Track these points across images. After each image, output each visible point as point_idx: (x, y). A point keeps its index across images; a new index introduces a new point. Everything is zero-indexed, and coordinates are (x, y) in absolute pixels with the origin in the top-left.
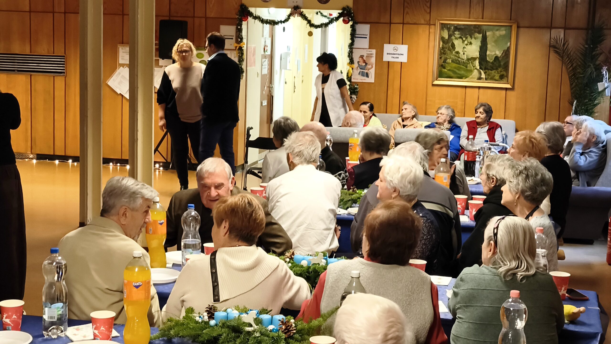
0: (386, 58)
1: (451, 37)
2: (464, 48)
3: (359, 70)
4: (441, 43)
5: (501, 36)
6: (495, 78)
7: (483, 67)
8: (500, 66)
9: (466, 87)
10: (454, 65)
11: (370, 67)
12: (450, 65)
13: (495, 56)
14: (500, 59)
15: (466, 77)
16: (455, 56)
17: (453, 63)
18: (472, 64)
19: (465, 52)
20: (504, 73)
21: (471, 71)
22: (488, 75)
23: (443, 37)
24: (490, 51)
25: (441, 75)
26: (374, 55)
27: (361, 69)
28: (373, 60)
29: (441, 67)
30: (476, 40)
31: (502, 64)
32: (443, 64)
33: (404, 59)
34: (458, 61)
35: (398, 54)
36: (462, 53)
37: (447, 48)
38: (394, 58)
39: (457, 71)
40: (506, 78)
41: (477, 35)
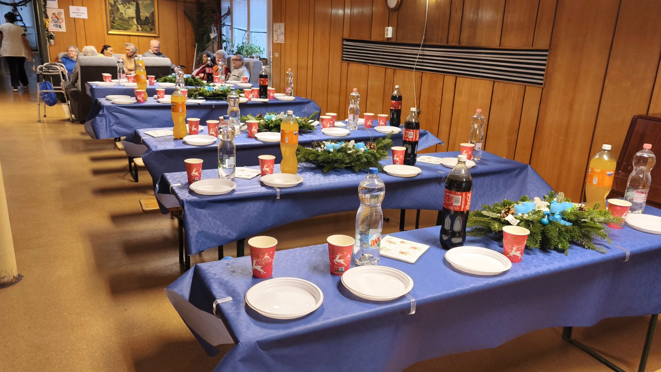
0: (72, 15)
2: (125, 10)
3: (53, 23)
4: (110, 7)
5: (147, 4)
6: (147, 30)
7: (139, 24)
8: (149, 23)
9: (130, 35)
10: (121, 21)
11: (61, 21)
12: (118, 22)
13: (145, 16)
14: (149, 18)
15: (129, 29)
16: (120, 15)
17: (119, 20)
18: (132, 21)
19: (126, 14)
20: (152, 27)
22: (143, 28)
23: (110, 3)
24: (142, 13)
25: (113, 28)
26: (63, 13)
27: (54, 22)
28: (63, 16)
29: (112, 23)
30: (133, 6)
31: (150, 21)
32: (113, 20)
33: (85, 16)
34: (122, 19)
35: (81, 13)
36: (124, 14)
37: (114, 10)
38: (78, 15)
39: (123, 25)
40: (154, 30)
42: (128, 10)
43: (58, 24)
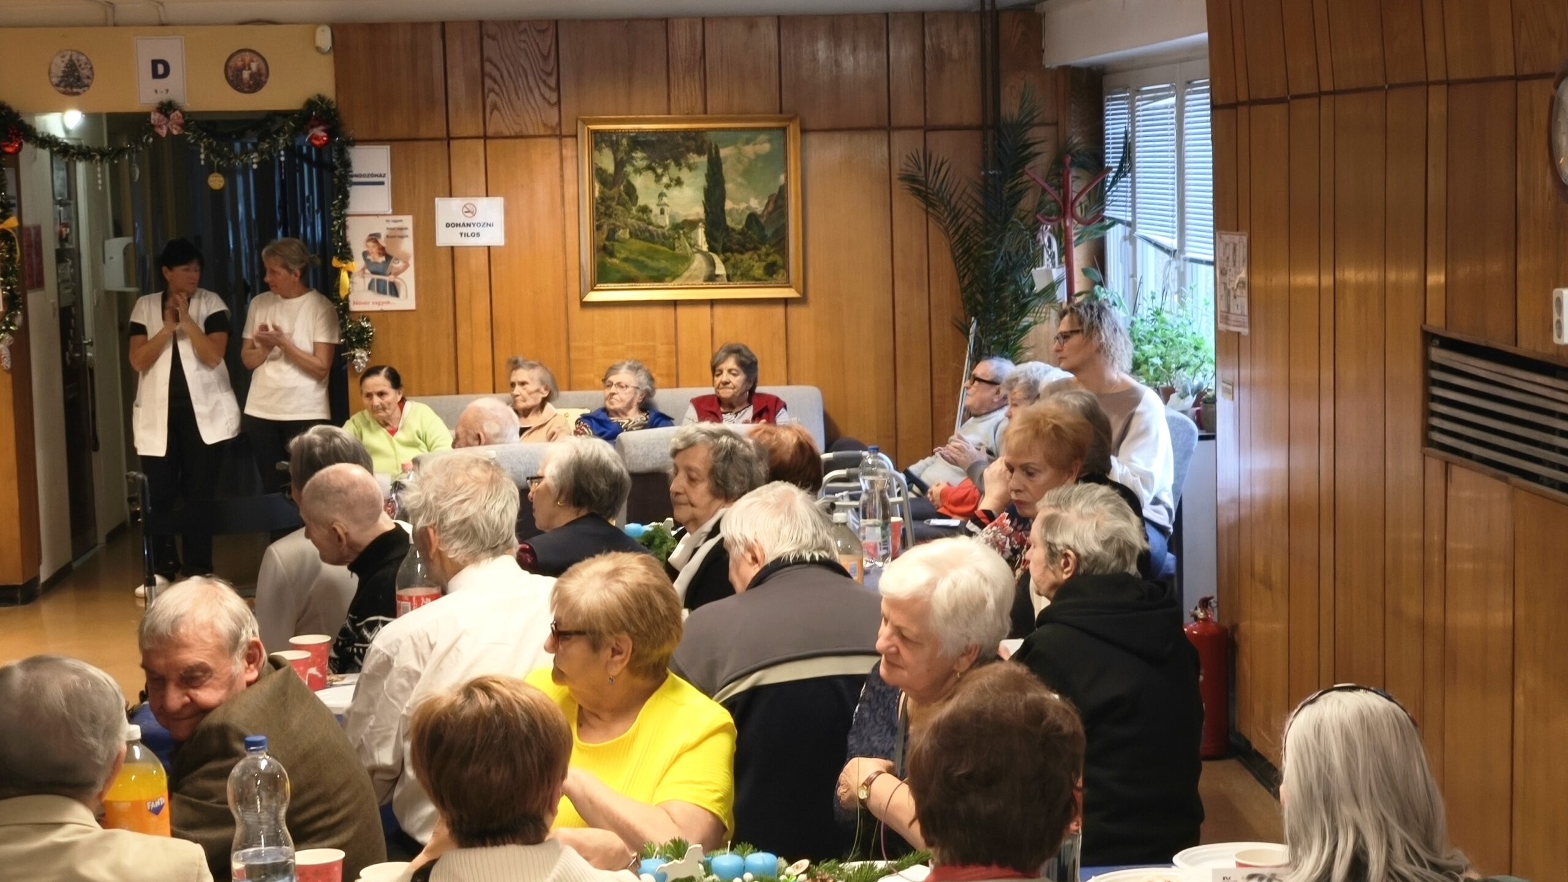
0: (445, 237)
1: (624, 166)
2: (661, 195)
4: (597, 186)
5: (758, 157)
6: (752, 273)
8: (763, 240)
9: (675, 303)
10: (638, 245)
11: (400, 265)
12: (628, 245)
13: (748, 212)
14: (762, 221)
15: (675, 276)
16: (639, 219)
17: (633, 240)
18: (688, 238)
19: (666, 208)
20: (777, 258)
21: (686, 260)
22: (735, 266)
23: (600, 169)
24: (732, 200)
25: (603, 275)
26: (410, 232)
27: (373, 273)
28: (407, 246)
29: (602, 253)
30: (693, 173)
31: (769, 233)
32: (607, 243)
33: (494, 237)
34: (647, 234)
35: (479, 225)
36: (656, 210)
37: (613, 199)
38: (467, 235)
39: (649, 262)
40: (782, 271)
41: (693, 158)
42: (674, 193)
43: (389, 279)
